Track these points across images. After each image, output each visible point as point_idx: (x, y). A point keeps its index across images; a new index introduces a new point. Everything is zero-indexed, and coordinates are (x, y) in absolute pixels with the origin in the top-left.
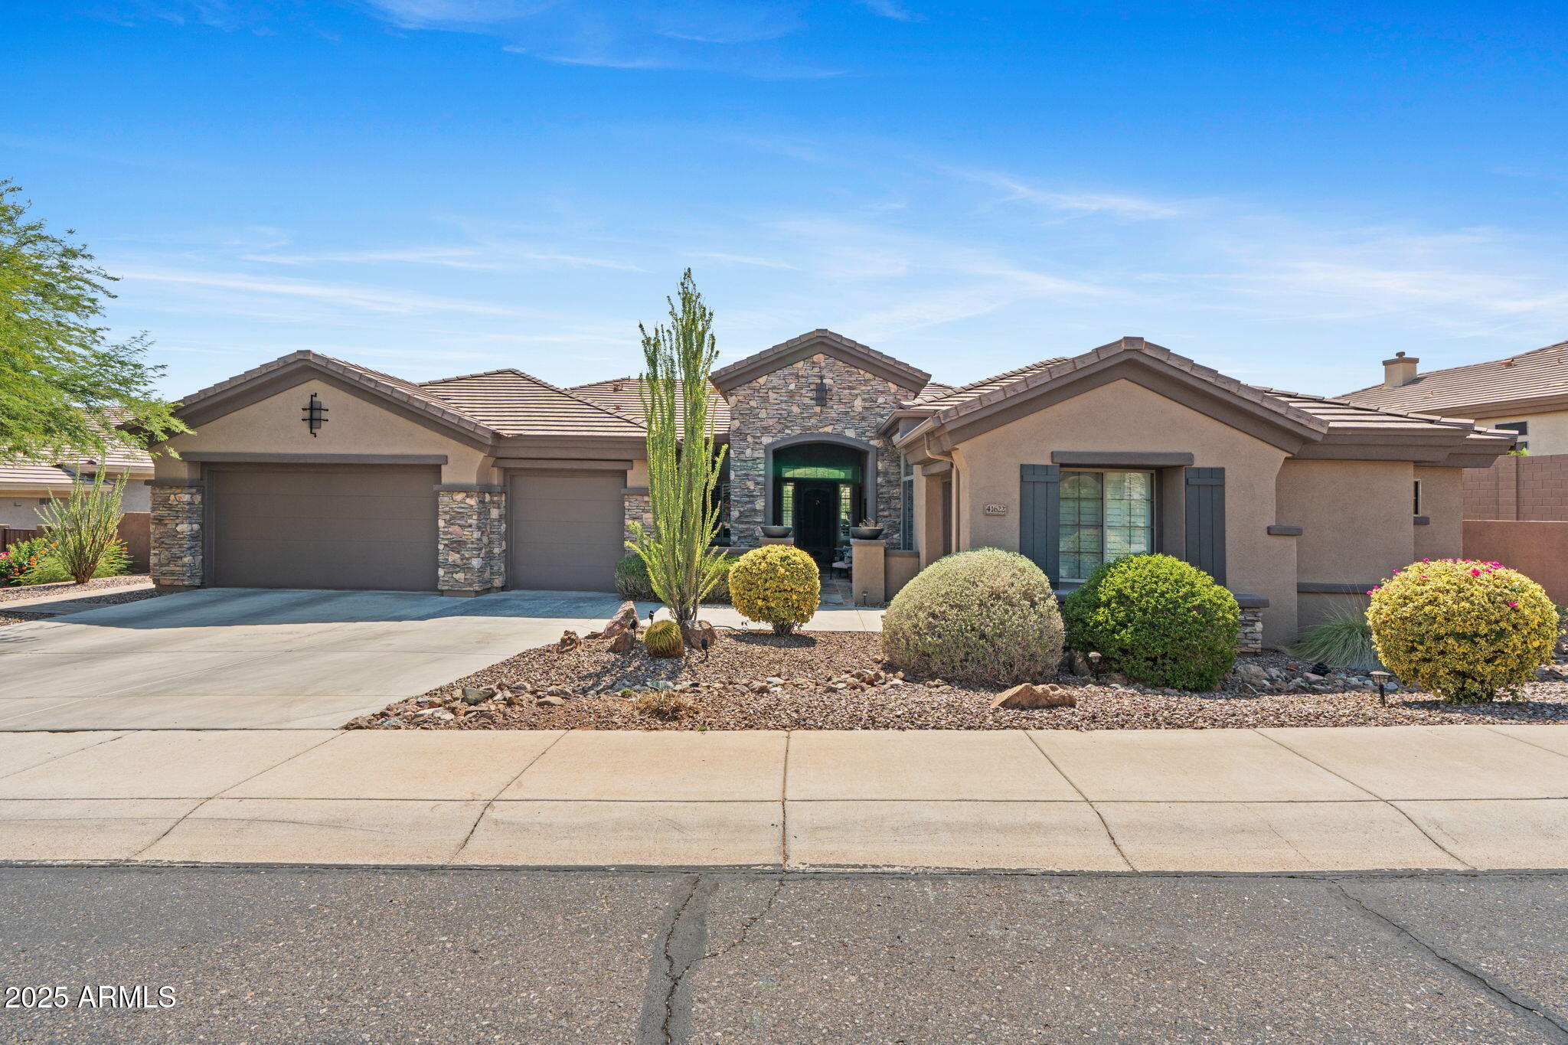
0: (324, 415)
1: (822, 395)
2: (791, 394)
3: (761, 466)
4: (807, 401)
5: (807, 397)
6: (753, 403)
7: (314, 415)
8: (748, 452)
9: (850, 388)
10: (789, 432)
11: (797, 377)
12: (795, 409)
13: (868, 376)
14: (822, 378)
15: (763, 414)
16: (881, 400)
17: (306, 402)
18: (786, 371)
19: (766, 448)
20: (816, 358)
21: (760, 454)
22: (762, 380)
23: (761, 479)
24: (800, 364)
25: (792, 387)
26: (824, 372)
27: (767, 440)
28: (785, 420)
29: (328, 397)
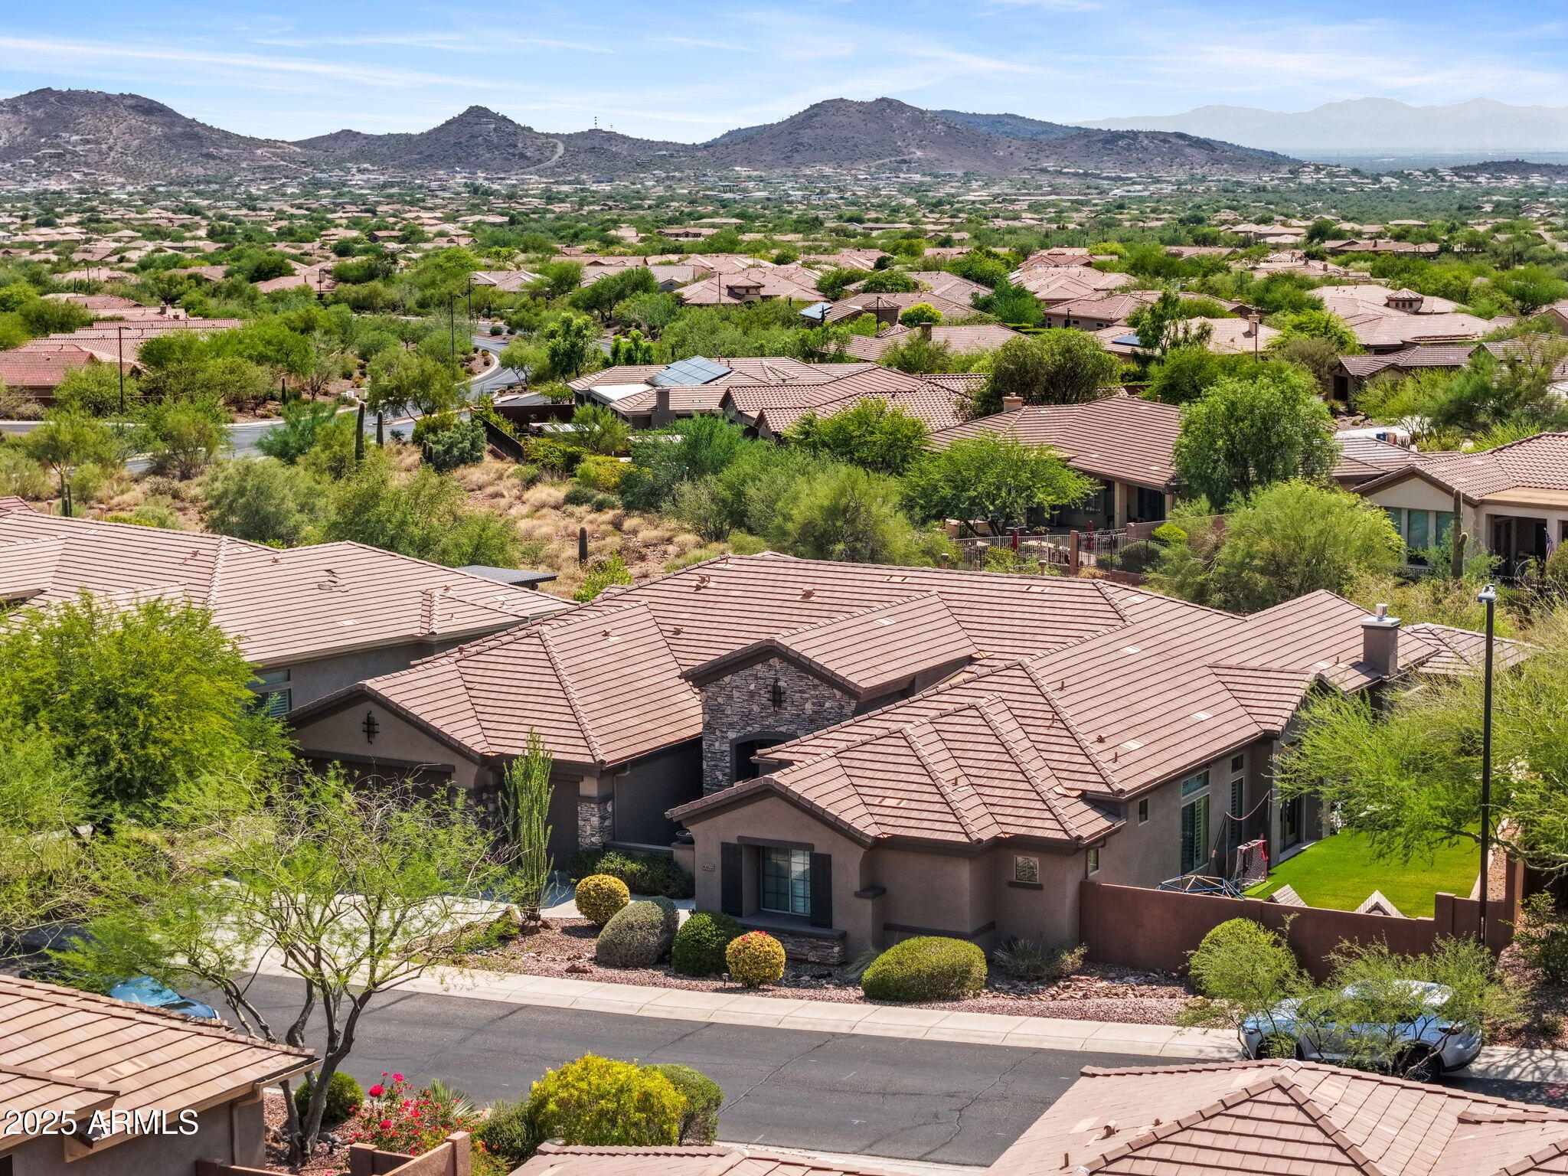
0: (377, 728)
1: (777, 697)
2: (752, 694)
3: (728, 759)
4: (764, 701)
5: (765, 698)
6: (720, 700)
7: (370, 728)
8: (717, 744)
9: (800, 692)
10: (749, 728)
11: (757, 678)
12: (756, 708)
13: (816, 681)
14: (777, 680)
15: (728, 712)
16: (827, 705)
17: (364, 718)
18: (748, 672)
19: (732, 742)
20: (771, 662)
21: (726, 747)
22: (727, 679)
23: (728, 770)
24: (759, 667)
25: (752, 687)
26: (779, 675)
27: (732, 735)
28: (747, 717)
29: (379, 715)
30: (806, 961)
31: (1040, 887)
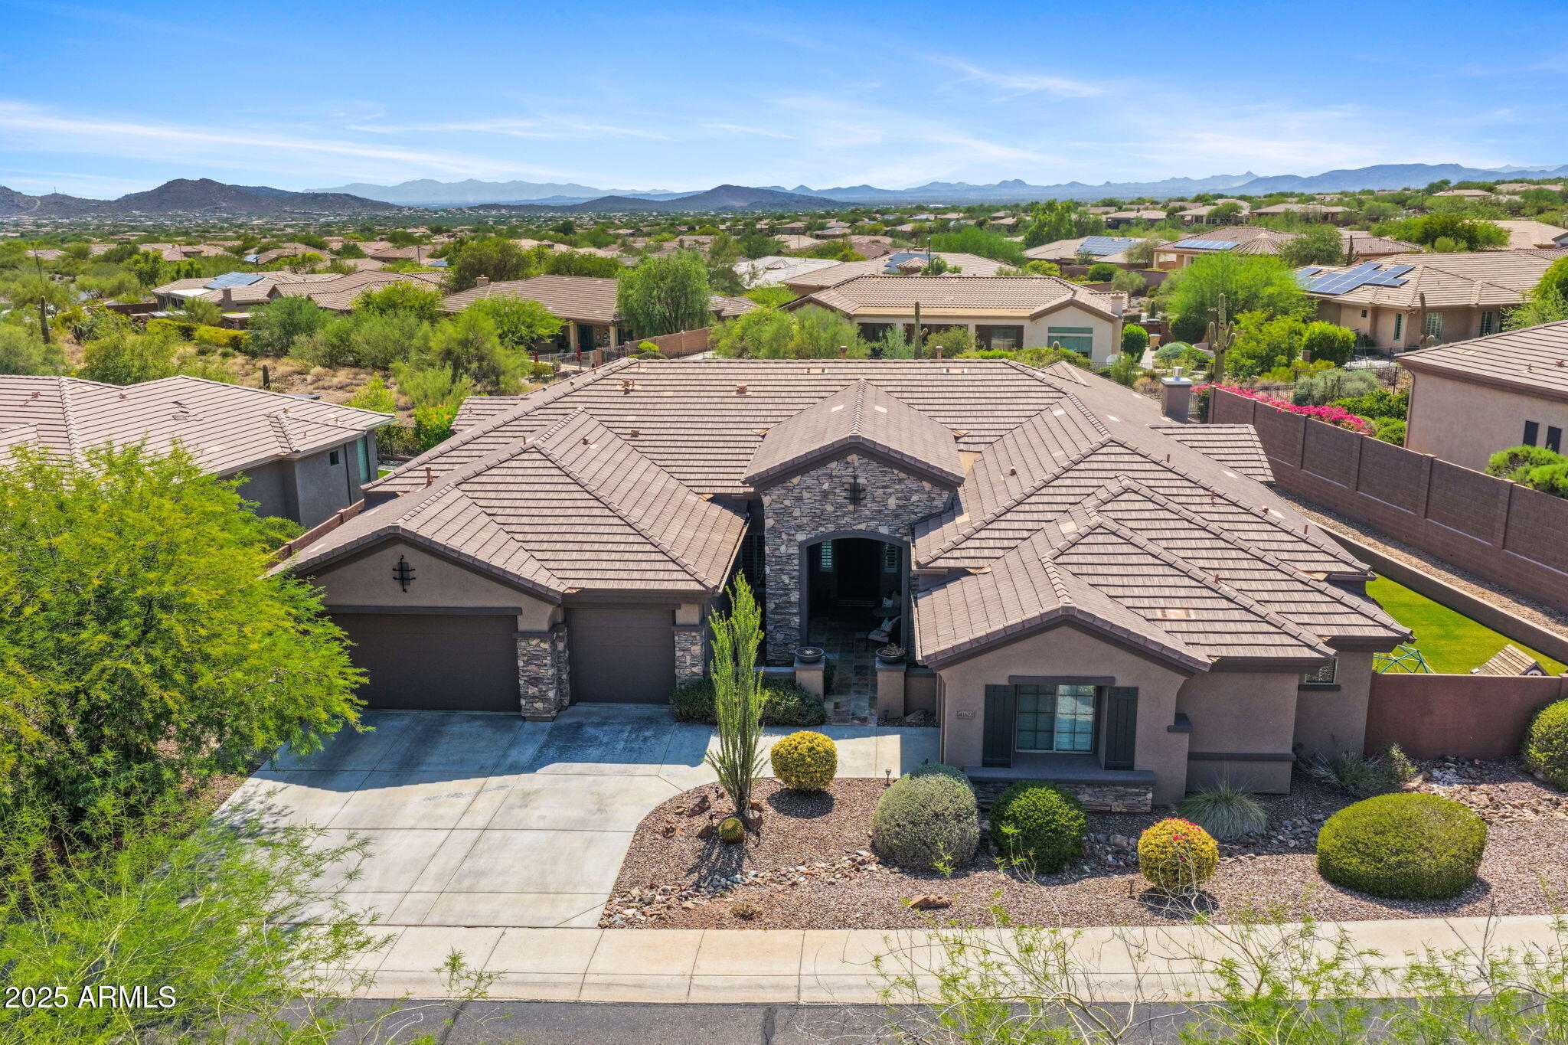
0: (412, 574)
1: (856, 494)
2: (825, 494)
3: (796, 562)
4: (840, 500)
5: (841, 496)
6: (787, 503)
7: (403, 575)
8: (783, 548)
9: (884, 487)
10: (823, 529)
11: (831, 476)
12: (829, 508)
13: (902, 475)
14: (855, 477)
15: (797, 513)
16: (915, 498)
17: (395, 562)
18: (820, 472)
19: (801, 545)
20: (849, 459)
21: (794, 550)
22: (796, 480)
23: (795, 574)
24: (834, 465)
25: (826, 486)
26: (858, 472)
27: (801, 537)
28: (818, 518)
29: (413, 558)
30: (1110, 813)
31: (1337, 688)
